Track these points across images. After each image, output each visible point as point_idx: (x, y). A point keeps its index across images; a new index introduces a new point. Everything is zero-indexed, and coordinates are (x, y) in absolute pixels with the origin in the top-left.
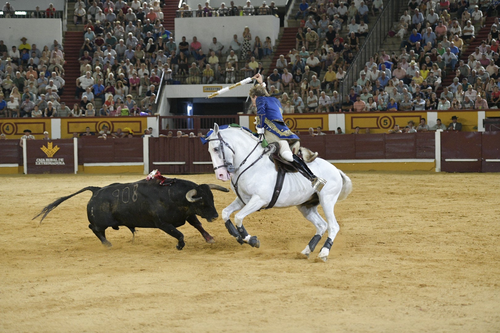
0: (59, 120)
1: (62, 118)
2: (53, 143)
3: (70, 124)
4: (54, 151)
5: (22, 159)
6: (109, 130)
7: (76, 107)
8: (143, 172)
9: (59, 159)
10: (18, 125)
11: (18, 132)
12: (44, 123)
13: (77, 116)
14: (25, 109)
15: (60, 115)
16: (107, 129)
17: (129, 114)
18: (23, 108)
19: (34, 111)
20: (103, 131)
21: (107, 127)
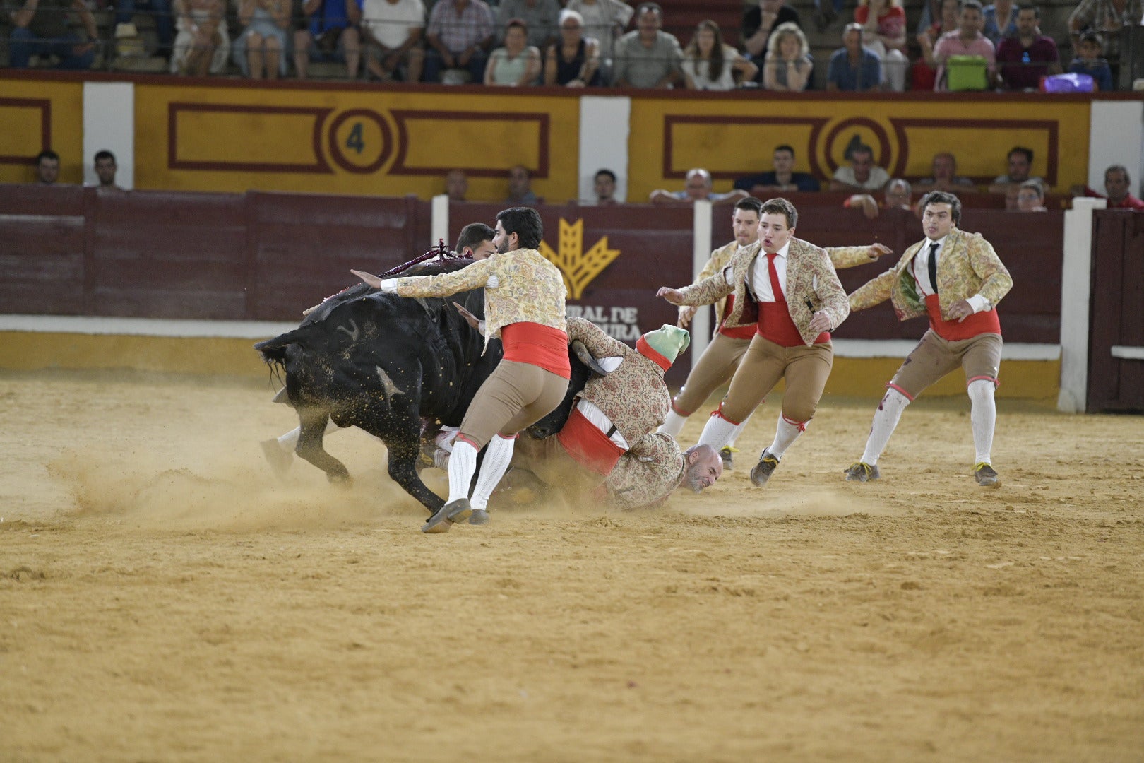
0: (621, 106)
1: (635, 94)
2: (585, 226)
3: (677, 129)
4: (587, 267)
6: (884, 163)
7: (705, 38)
8: (1055, 397)
9: (614, 311)
10: (410, 124)
11: (409, 162)
12: (544, 120)
13: (713, 87)
14: (445, 38)
15: (626, 76)
16: (869, 162)
17: (992, 84)
18: (440, 34)
19: (501, 53)
20: (852, 172)
21: (867, 149)
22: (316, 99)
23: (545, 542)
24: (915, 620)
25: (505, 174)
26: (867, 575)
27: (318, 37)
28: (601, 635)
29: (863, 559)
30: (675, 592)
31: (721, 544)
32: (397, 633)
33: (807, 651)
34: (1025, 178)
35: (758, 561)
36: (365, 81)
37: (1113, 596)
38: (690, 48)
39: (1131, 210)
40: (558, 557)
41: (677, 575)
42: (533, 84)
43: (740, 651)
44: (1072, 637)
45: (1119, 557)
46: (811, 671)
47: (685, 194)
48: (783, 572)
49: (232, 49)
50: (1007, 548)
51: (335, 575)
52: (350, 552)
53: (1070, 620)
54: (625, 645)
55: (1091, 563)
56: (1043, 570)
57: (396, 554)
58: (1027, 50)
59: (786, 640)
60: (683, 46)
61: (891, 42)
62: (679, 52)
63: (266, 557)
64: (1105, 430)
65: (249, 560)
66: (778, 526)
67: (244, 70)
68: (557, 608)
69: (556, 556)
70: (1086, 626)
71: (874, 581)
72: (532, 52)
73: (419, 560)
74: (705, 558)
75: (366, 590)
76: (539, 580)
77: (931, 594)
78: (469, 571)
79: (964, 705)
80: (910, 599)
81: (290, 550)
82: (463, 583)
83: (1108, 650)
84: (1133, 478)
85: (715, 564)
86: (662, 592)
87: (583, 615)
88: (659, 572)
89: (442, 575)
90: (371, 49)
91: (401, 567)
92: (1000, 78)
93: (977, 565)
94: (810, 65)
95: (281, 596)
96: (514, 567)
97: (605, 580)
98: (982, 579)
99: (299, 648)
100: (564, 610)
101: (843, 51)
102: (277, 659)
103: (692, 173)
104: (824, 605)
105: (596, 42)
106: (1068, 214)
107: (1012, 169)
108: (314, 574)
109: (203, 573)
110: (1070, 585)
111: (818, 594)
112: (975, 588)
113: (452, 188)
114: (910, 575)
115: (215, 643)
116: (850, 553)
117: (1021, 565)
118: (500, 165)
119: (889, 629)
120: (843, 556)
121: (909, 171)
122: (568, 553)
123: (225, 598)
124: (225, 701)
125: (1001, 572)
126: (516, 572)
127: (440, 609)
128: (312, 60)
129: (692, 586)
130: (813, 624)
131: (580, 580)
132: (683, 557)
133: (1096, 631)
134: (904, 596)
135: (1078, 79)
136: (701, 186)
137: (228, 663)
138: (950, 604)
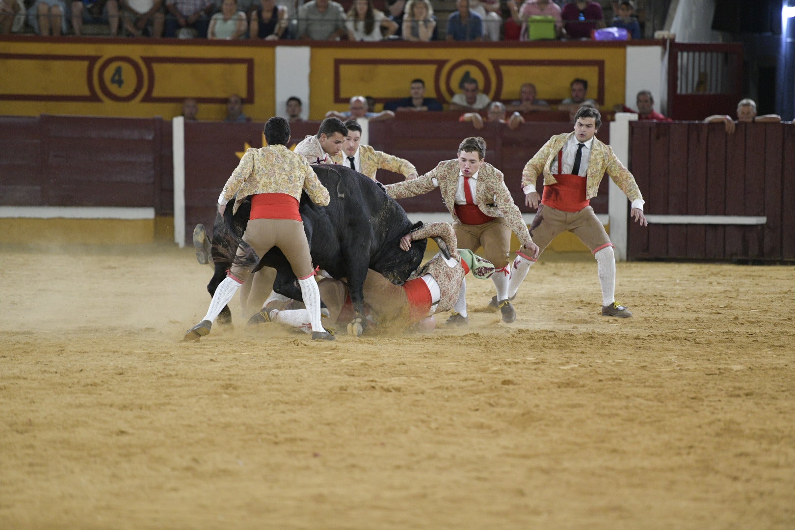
0: (303, 53)
1: (314, 44)
3: (343, 68)
5: (171, 191)
6: (486, 91)
7: (361, 5)
10: (156, 67)
11: (156, 93)
12: (250, 63)
13: (368, 39)
14: (179, 6)
15: (307, 32)
16: (476, 90)
17: (559, 36)
18: (175, 4)
19: (218, 16)
20: (464, 97)
21: (474, 81)
22: (89, 49)
23: (255, 358)
24: (511, 406)
25: (225, 101)
26: (479, 376)
27: (89, 6)
28: (295, 421)
29: (476, 364)
30: (346, 390)
31: (378, 356)
32: (151, 423)
33: (437, 429)
34: (582, 100)
35: (404, 368)
36: (123, 37)
37: (645, 386)
38: (351, 12)
39: (655, 121)
40: (264, 367)
41: (347, 378)
42: (242, 38)
43: (391, 430)
44: (617, 415)
45: (649, 360)
46: (439, 442)
47: (349, 113)
48: (421, 375)
49: (27, 16)
50: (573, 355)
51: (107, 383)
52: (118, 367)
53: (616, 403)
54: (311, 428)
55: (630, 364)
56: (598, 370)
57: (150, 368)
58: (582, 12)
59: (423, 421)
60: (346, 11)
61: (489, 7)
62: (344, 16)
63: (58, 372)
64: (640, 272)
65: (46, 374)
66: (417, 343)
67: (37, 31)
68: (264, 403)
69: (263, 367)
70: (627, 408)
71: (483, 379)
72: (241, 16)
73: (167, 372)
74: (367, 366)
75: (129, 393)
76: (251, 384)
77: (522, 388)
78: (202, 379)
79: (544, 463)
80: (507, 391)
81: (75, 366)
82: (198, 387)
83: (642, 423)
84: (658, 305)
85: (373, 370)
86: (337, 390)
87: (282, 407)
88: (335, 376)
89: (183, 382)
90: (126, 14)
91: (155, 377)
92: (564, 31)
93: (553, 367)
94: (434, 23)
95: (69, 399)
96: (233, 375)
97: (297, 383)
98: (557, 377)
99: (82, 434)
100: (269, 404)
101: (457, 13)
102: (66, 443)
103: (354, 99)
104: (449, 397)
105: (285, 8)
106: (612, 124)
107: (574, 94)
108: (92, 383)
109: (12, 384)
110: (616, 379)
111: (445, 390)
112: (552, 383)
113: (187, 111)
114: (508, 375)
115: (22, 433)
116: (467, 361)
117: (583, 366)
118: (220, 95)
119: (493, 412)
120: (462, 363)
121: (503, 96)
122: (271, 365)
123: (28, 401)
124: (29, 473)
125: (570, 371)
126: (235, 378)
127: (182, 406)
128: (85, 22)
129: (357, 385)
130: (441, 410)
131: (280, 383)
132: (351, 366)
133: (633, 410)
134: (504, 389)
135: (618, 31)
136: (361, 108)
137: (31, 447)
138: (535, 394)
